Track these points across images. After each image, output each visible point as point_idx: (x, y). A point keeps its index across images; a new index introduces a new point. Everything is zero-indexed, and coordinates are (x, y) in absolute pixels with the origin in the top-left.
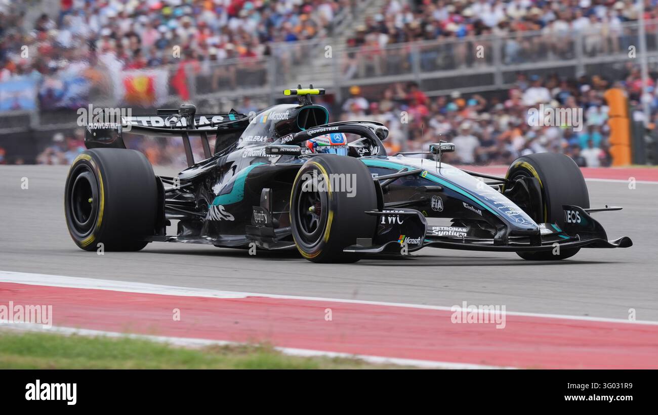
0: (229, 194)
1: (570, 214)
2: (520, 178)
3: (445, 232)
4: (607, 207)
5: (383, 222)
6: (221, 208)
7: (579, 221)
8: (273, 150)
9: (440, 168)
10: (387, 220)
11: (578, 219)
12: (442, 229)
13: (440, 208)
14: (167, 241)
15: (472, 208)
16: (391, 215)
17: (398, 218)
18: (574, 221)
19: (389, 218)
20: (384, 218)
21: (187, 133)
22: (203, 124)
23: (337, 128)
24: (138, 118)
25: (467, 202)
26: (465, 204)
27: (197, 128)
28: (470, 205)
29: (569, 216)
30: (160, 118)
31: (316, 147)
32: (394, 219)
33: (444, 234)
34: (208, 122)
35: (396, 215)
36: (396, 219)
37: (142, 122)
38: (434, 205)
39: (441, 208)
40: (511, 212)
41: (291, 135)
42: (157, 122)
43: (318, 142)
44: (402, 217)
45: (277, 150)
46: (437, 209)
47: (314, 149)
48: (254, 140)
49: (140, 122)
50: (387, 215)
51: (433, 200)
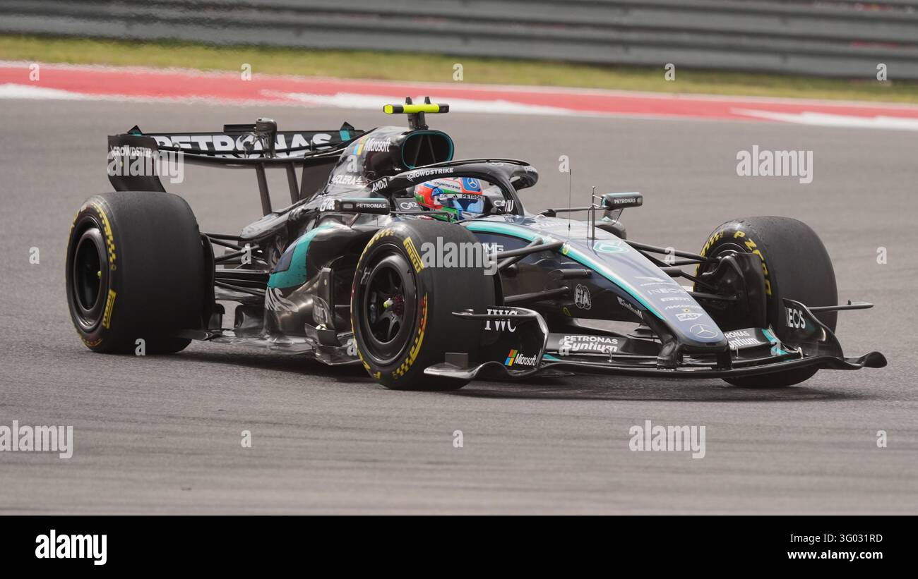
0: (286, 272)
1: (792, 314)
2: (729, 254)
3: (583, 345)
4: (849, 303)
5: (488, 328)
6: (278, 292)
7: (803, 326)
8: (345, 206)
9: (593, 238)
10: (493, 325)
11: (802, 322)
12: (580, 340)
13: (586, 304)
14: (206, 340)
15: (629, 306)
16: (500, 319)
17: (509, 323)
18: (797, 326)
19: (496, 322)
20: (488, 322)
21: (263, 164)
22: (298, 146)
23: (451, 170)
24: (192, 137)
25: (624, 297)
26: (620, 299)
27: (288, 154)
28: (627, 302)
29: (791, 318)
30: (229, 138)
31: (438, 195)
32: (503, 324)
33: (582, 348)
34: (305, 144)
35: (506, 319)
36: (506, 325)
37: (200, 144)
38: (579, 299)
39: (588, 304)
40: (684, 315)
41: (385, 180)
42: (224, 144)
43: (441, 187)
44: (515, 321)
45: (351, 206)
46: (583, 305)
47: (436, 198)
48: (343, 183)
49: (196, 144)
50: (493, 319)
51: (577, 291)
